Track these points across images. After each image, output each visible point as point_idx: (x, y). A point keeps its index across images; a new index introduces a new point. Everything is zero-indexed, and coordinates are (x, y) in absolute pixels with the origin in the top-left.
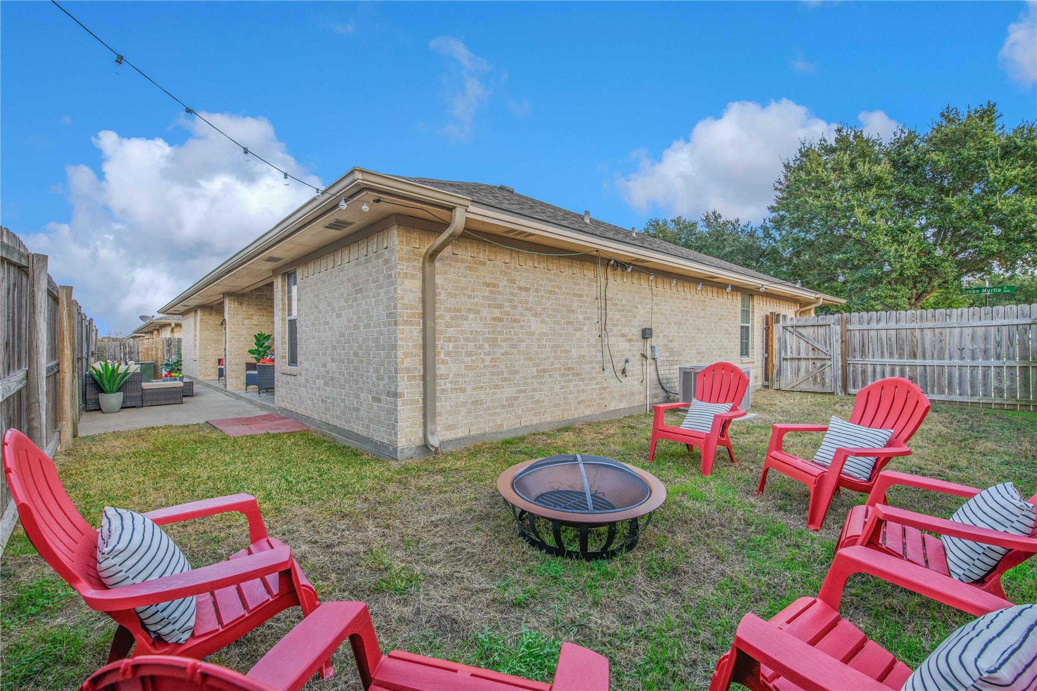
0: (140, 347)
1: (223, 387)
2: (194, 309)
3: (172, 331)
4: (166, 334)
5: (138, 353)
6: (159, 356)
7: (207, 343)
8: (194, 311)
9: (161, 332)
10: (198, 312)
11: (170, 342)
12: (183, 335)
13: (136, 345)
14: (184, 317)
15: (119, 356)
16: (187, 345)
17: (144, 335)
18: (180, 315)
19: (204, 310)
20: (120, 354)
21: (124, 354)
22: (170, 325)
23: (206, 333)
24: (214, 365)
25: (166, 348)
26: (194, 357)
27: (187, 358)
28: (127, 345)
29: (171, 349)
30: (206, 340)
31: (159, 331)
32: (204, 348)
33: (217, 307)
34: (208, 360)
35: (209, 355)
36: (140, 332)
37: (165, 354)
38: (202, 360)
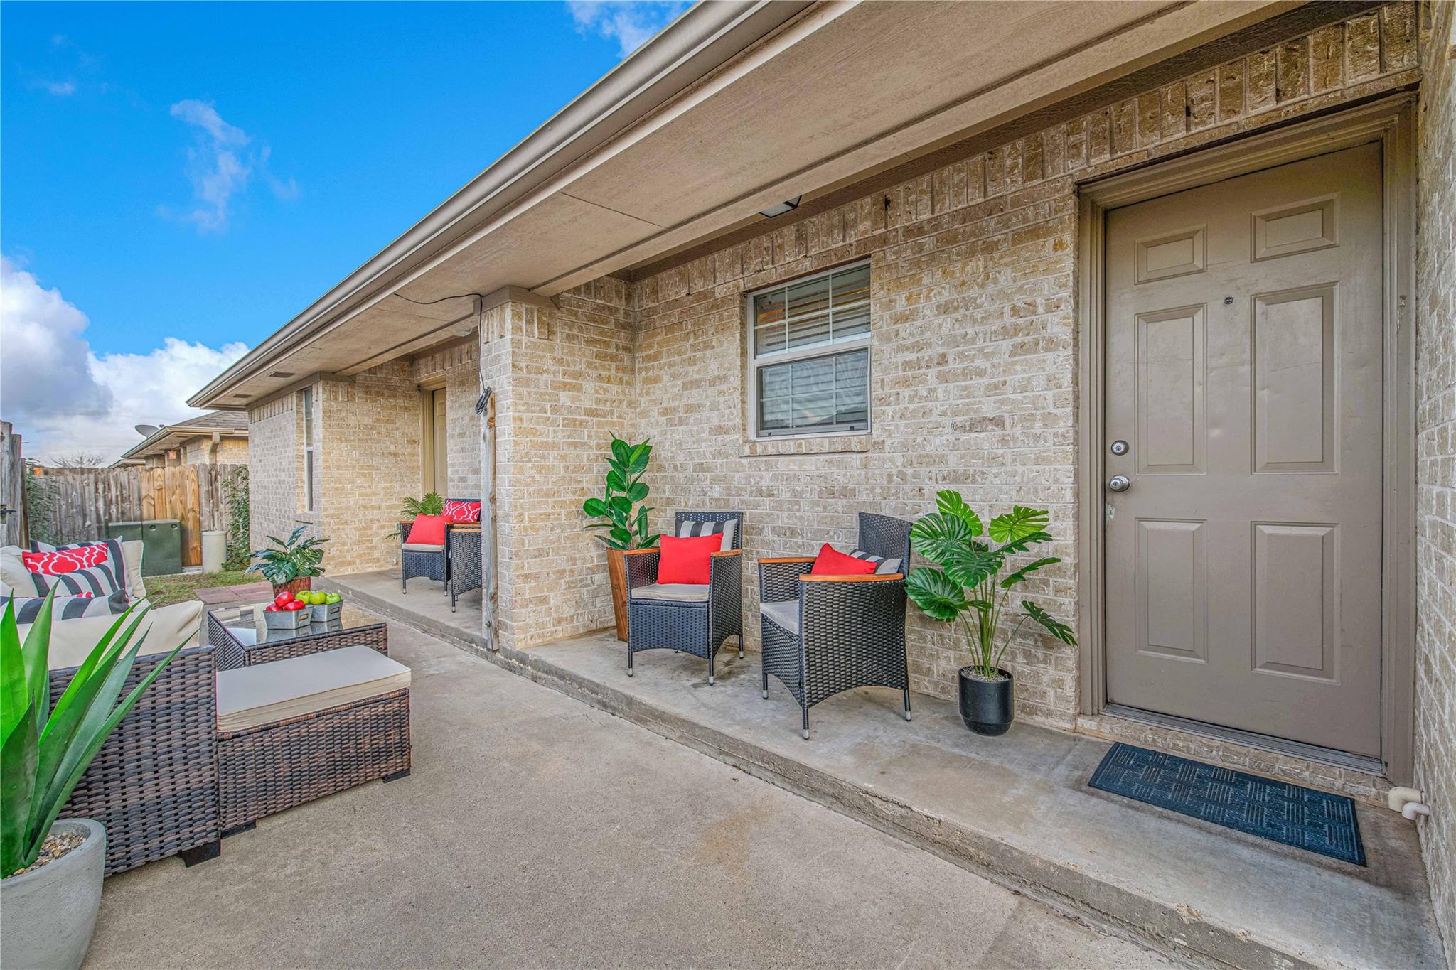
0: (144, 485)
1: (484, 634)
2: (302, 387)
3: (214, 450)
4: (201, 457)
5: (140, 500)
6: (190, 506)
7: (341, 474)
8: (294, 394)
9: (185, 454)
10: (314, 391)
11: (213, 473)
12: (255, 457)
13: (135, 483)
14: (256, 414)
15: (93, 508)
16: (268, 482)
17: (144, 462)
18: (244, 410)
19: (334, 386)
20: (96, 501)
21: (105, 502)
22: (210, 437)
23: (340, 449)
24: (360, 535)
25: (206, 489)
26: (299, 512)
27: (268, 514)
28: (112, 483)
29: (217, 490)
30: (339, 468)
31: (178, 452)
32: (337, 489)
33: (365, 379)
34: (346, 523)
35: (348, 508)
36: (137, 455)
37: (203, 501)
38: (332, 521)
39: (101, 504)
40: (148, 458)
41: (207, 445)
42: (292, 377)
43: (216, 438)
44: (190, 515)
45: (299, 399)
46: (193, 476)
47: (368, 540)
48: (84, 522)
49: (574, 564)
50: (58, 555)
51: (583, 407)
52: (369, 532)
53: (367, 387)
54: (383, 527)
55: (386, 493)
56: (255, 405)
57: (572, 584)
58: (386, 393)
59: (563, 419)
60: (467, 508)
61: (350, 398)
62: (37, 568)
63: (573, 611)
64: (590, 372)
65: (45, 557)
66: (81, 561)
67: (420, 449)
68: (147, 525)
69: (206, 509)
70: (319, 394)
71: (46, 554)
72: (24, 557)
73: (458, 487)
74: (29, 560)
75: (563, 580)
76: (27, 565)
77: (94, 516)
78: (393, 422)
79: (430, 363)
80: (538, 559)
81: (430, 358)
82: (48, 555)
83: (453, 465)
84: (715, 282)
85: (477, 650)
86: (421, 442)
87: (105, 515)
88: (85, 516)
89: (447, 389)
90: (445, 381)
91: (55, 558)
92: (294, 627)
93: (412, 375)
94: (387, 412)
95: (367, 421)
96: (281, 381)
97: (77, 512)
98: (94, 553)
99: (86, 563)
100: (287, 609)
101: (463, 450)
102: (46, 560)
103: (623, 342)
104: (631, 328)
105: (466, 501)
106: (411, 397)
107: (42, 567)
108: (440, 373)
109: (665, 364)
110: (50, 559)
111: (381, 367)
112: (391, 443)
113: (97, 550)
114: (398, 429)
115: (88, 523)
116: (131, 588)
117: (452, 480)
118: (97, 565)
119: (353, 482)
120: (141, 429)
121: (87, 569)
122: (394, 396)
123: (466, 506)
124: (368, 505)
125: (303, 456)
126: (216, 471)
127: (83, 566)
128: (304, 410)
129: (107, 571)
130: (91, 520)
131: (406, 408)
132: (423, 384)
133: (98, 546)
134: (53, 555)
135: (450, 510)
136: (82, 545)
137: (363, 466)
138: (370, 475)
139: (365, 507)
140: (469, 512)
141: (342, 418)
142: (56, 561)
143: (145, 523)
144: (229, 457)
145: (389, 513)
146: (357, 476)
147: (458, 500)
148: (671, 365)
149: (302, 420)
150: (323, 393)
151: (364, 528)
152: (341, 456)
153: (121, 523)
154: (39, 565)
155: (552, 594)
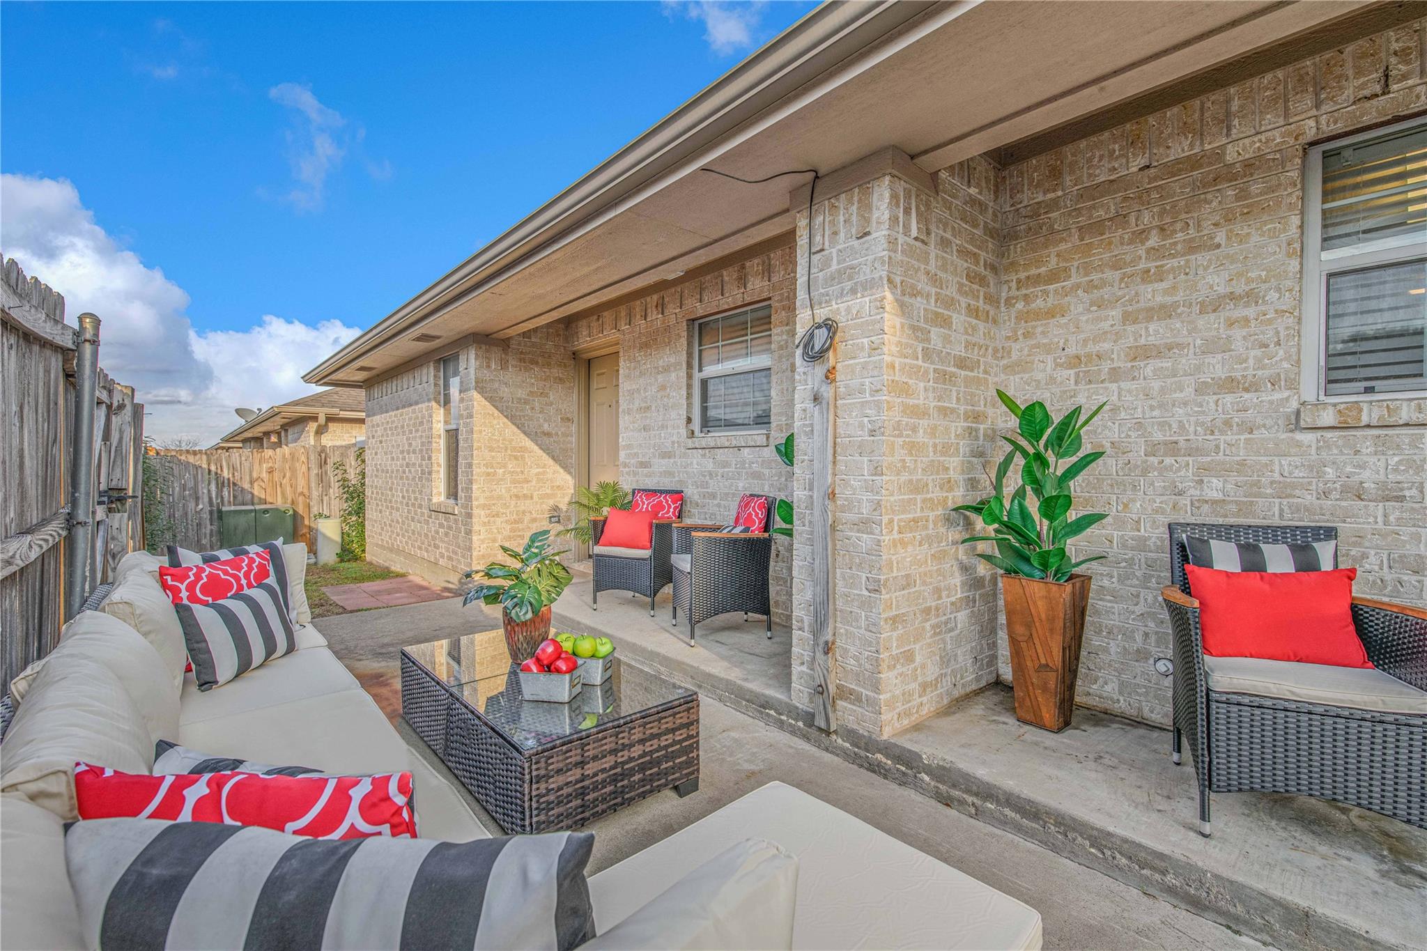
0: (256, 467)
1: (796, 700)
2: (442, 355)
3: (320, 431)
4: (309, 438)
5: (251, 482)
6: (300, 490)
7: (493, 457)
8: (432, 364)
9: (287, 436)
10: (462, 358)
11: (323, 455)
12: (373, 437)
13: (247, 465)
14: (376, 392)
15: (205, 491)
16: (391, 465)
17: (241, 445)
18: (360, 387)
19: (487, 351)
20: (209, 484)
21: (217, 484)
22: (315, 419)
23: (492, 426)
24: (512, 530)
25: (315, 471)
26: (435, 500)
27: (391, 502)
28: (224, 464)
29: (326, 473)
30: (491, 449)
31: (279, 434)
32: (488, 474)
33: (519, 344)
34: (497, 515)
35: (500, 498)
36: (236, 438)
37: (313, 485)
38: (483, 513)
39: (213, 487)
40: (245, 441)
41: (312, 426)
42: (438, 341)
43: (322, 419)
44: (301, 499)
45: (437, 370)
46: (303, 458)
47: (520, 536)
48: (197, 505)
49: (940, 598)
50: (208, 570)
51: (953, 352)
52: (521, 526)
53: (522, 353)
54: (534, 520)
55: (539, 480)
56: (375, 380)
57: (937, 630)
58: (540, 360)
59: (935, 370)
60: (667, 501)
61: (504, 366)
62: (180, 591)
63: (937, 672)
64: (961, 299)
65: (191, 574)
66: (238, 579)
67: (574, 428)
68: (260, 510)
69: (315, 494)
70: (470, 362)
71: (191, 569)
72: (161, 575)
73: (635, 474)
74: (169, 578)
75: (929, 623)
76: (165, 586)
77: (206, 500)
78: (547, 396)
79: (594, 324)
80: (906, 592)
81: (595, 317)
82: (195, 570)
83: (629, 447)
84: (1228, 135)
85: (782, 722)
86: (576, 420)
87: (217, 498)
88: (197, 499)
89: (621, 354)
90: (618, 344)
91: (203, 575)
92: (566, 699)
93: (567, 339)
94: (541, 384)
95: (521, 393)
96: (423, 346)
97: (190, 495)
98: (254, 565)
99: (244, 582)
100: (558, 671)
101: (646, 429)
102: (192, 578)
103: (991, 258)
104: (1003, 237)
105: (661, 492)
106: (565, 366)
107: (187, 590)
108: (611, 335)
109: (1078, 286)
110: (198, 577)
111: (535, 330)
112: (545, 420)
113: (258, 560)
114: (551, 404)
115: (201, 506)
116: (295, 612)
117: (625, 465)
118: (260, 586)
119: (505, 466)
120: (239, 412)
121: (246, 591)
122: (549, 364)
123: (665, 498)
124: (520, 494)
125: (440, 436)
126: (326, 454)
127: (241, 588)
128: (441, 382)
129: (270, 590)
130: (203, 503)
131: (560, 379)
132: (578, 351)
133: (257, 554)
134: (200, 570)
135: (643, 503)
136: (236, 554)
137: (515, 448)
138: (523, 457)
139: (517, 497)
140: (669, 507)
141: (495, 390)
142: (205, 580)
143: (258, 507)
144: (337, 437)
145: (542, 503)
146: (510, 460)
147: (652, 490)
148: (1090, 288)
149: (440, 393)
150: (476, 359)
151: (516, 522)
152: (493, 435)
153: (233, 508)
154: (183, 587)
155: (917, 647)
